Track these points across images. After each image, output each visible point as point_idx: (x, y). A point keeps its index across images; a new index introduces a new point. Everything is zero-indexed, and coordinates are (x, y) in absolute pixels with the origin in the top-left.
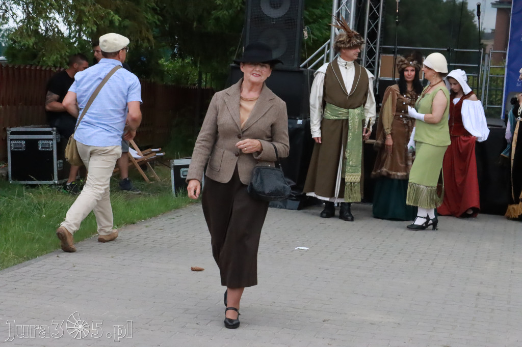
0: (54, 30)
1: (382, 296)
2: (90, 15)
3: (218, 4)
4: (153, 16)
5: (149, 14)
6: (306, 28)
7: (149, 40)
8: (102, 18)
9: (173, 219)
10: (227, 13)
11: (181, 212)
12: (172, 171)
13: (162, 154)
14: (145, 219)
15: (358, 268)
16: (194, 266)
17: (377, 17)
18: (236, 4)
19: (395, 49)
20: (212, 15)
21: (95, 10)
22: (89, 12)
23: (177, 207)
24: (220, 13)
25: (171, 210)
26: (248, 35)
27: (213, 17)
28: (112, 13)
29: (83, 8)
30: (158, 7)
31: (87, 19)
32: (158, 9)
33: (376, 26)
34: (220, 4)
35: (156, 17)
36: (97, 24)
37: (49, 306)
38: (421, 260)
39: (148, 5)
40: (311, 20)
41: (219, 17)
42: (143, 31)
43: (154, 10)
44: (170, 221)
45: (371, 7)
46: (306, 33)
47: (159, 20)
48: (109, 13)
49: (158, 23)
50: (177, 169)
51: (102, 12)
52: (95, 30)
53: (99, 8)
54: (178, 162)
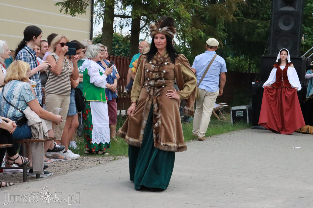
2: (189, 32)
3: (259, 25)
4: (224, 34)
5: (222, 32)
6: (303, 36)
8: (195, 34)
10: (264, 30)
11: (235, 132)
12: (231, 113)
13: (227, 106)
14: (216, 135)
20: (256, 32)
21: (191, 30)
24: (259, 31)
25: (230, 131)
26: (271, 40)
27: (256, 33)
28: (200, 31)
29: (185, 29)
31: (187, 35)
32: (226, 29)
34: (260, 26)
35: (225, 34)
36: (192, 36)
39: (221, 27)
43: (224, 30)
44: (229, 136)
46: (303, 38)
47: (226, 35)
48: (198, 31)
49: (226, 37)
50: (234, 111)
51: (195, 31)
52: (192, 40)
53: (194, 29)
54: (234, 108)
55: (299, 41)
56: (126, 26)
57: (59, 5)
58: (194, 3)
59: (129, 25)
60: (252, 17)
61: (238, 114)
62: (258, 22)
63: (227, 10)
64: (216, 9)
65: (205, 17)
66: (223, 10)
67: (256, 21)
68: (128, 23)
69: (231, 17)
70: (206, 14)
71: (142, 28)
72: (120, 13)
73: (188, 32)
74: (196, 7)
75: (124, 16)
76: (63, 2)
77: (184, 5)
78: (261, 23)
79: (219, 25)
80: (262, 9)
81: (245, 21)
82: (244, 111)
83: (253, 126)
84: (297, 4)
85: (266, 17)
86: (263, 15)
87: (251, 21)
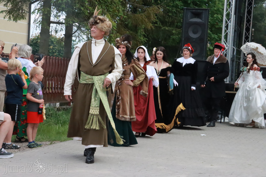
2: (115, 38)
3: (174, 32)
4: (144, 38)
5: (142, 37)
6: (209, 42)
10: (178, 37)
20: (171, 38)
24: (174, 37)
29: (111, 35)
30: (146, 34)
31: (113, 40)
32: (146, 35)
35: (145, 39)
39: (141, 33)
40: (218, 40)
41: (174, 39)
42: (138, 44)
43: (144, 35)
45: (245, 33)
46: (209, 45)
47: (146, 40)
49: (146, 41)
53: (119, 35)
55: (205, 47)
56: (61, 31)
57: (3, 13)
58: (118, 13)
59: (63, 30)
60: (168, 25)
62: (173, 29)
63: (146, 19)
64: (137, 18)
65: (128, 24)
66: (143, 19)
67: (171, 28)
68: (62, 29)
69: (150, 26)
70: (129, 22)
71: (75, 33)
72: (56, 20)
73: (113, 38)
74: (120, 16)
75: (59, 23)
76: (6, 10)
77: (110, 14)
78: (176, 30)
79: (140, 31)
80: (176, 18)
81: (162, 29)
84: (203, 17)
85: (180, 25)
86: (178, 23)
87: (167, 29)
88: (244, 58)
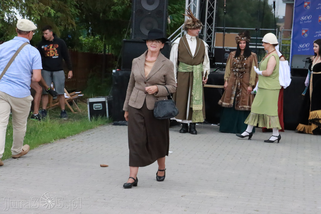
0: (13, 19)
1: (217, 181)
2: (36, 10)
3: (115, 2)
4: (75, 10)
5: (73, 9)
6: (169, 17)
7: (73, 25)
8: (43, 12)
9: (89, 135)
10: (121, 8)
11: (94, 131)
12: (88, 106)
13: (82, 95)
14: (72, 135)
15: (202, 164)
16: (102, 164)
17: (213, 10)
18: (127, 2)
19: (224, 29)
20: (112, 9)
21: (39, 7)
22: (35, 8)
23: (91, 128)
24: (116, 8)
25: (87, 130)
26: (134, 21)
27: (112, 10)
28: (49, 8)
29: (31, 5)
31: (34, 12)
32: (78, 5)
33: (213, 15)
35: (77, 10)
36: (40, 15)
37: (12, 190)
38: (241, 158)
39: (72, 3)
40: (172, 12)
41: (116, 11)
42: (69, 20)
43: (76, 6)
44: (87, 137)
45: (209, 3)
46: (169, 20)
48: (48, 8)
49: (78, 14)
50: (91, 104)
51: (43, 8)
52: (39, 19)
53: (42, 5)
54: (91, 100)
61: (96, 107)
82: (103, 103)
83: (113, 121)
88: (207, 37)
